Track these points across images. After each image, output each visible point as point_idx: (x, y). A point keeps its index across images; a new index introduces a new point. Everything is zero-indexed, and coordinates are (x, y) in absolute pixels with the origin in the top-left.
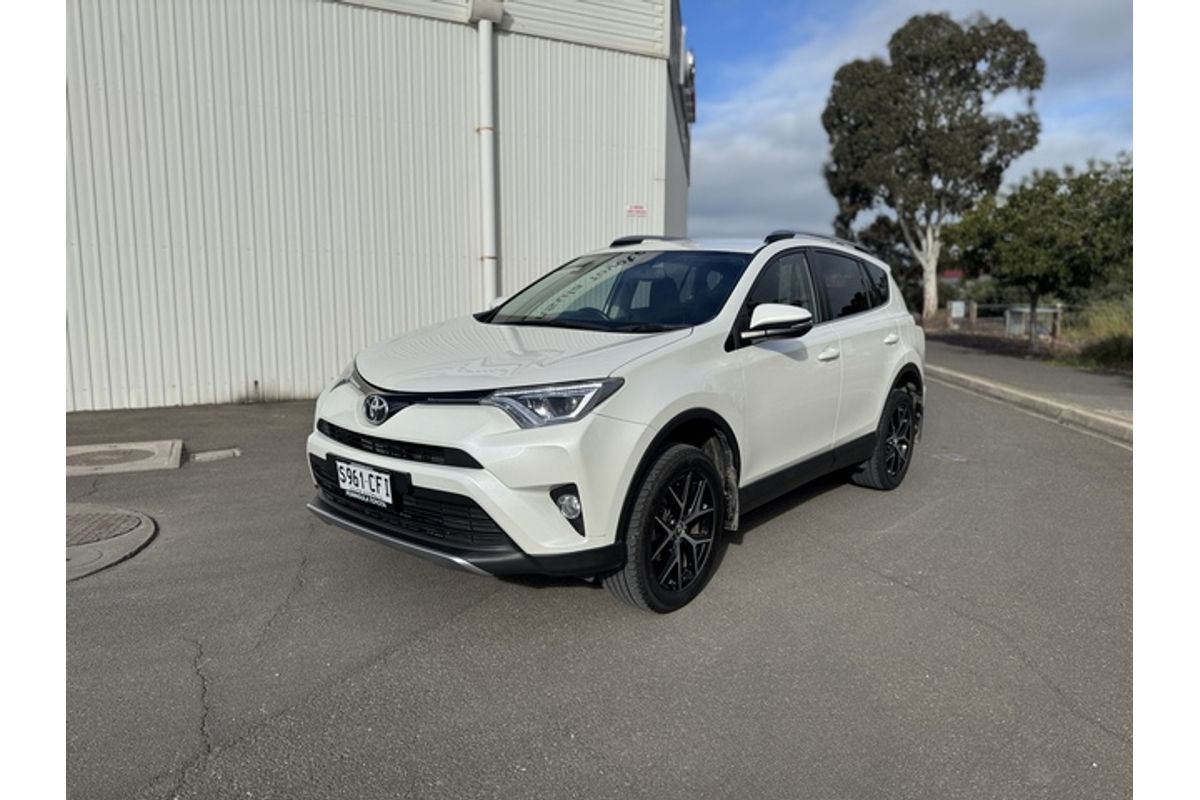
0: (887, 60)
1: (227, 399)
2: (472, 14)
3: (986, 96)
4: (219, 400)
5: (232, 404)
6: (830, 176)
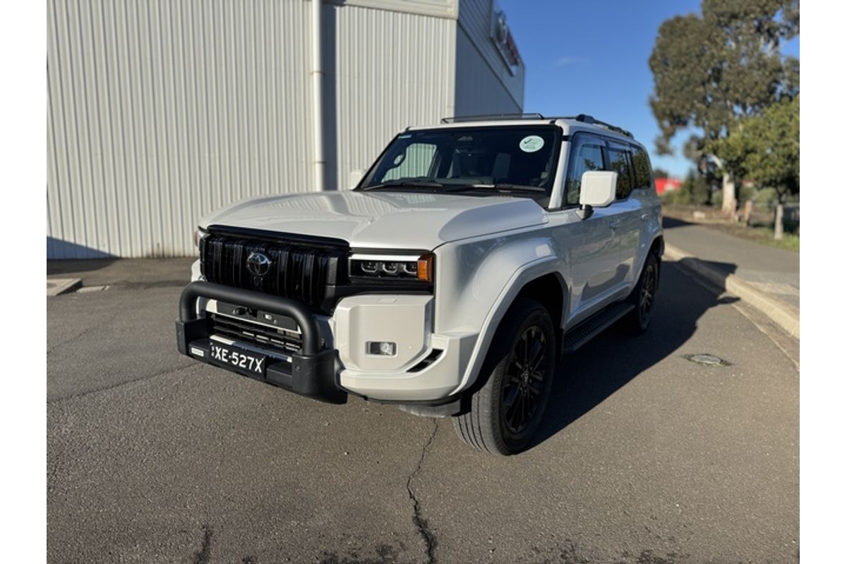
1: (140, 255)
3: (781, 41)
4: (134, 256)
5: (142, 257)
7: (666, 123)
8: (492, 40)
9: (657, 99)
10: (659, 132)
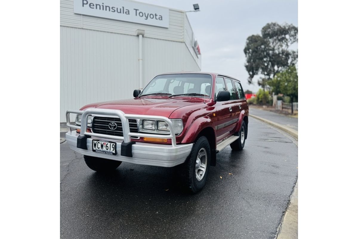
0: (261, 36)
2: (138, 33)
3: (289, 44)
6: (247, 67)
7: (251, 73)
8: (193, 47)
9: (247, 64)
10: (249, 76)
